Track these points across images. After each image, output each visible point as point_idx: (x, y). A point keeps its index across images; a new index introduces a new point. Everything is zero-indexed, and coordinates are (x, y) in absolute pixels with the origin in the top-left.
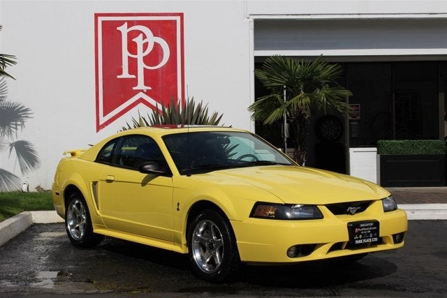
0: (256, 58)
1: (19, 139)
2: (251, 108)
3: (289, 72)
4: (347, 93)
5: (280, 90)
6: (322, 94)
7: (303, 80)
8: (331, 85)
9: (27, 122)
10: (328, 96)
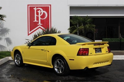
0: (70, 16)
1: (7, 37)
2: (68, 29)
3: (79, 20)
4: (94, 26)
5: (76, 25)
6: (87, 26)
7: (82, 22)
8: (90, 24)
9: (9, 33)
10: (89, 27)
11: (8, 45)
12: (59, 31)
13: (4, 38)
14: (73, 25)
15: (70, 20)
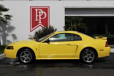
1: (13, 34)
2: (64, 27)
3: (72, 19)
4: (85, 24)
6: (79, 24)
7: (75, 21)
8: (81, 22)
9: (15, 30)
11: (14, 40)
12: (56, 29)
13: (10, 34)
14: (68, 24)
15: (65, 19)
